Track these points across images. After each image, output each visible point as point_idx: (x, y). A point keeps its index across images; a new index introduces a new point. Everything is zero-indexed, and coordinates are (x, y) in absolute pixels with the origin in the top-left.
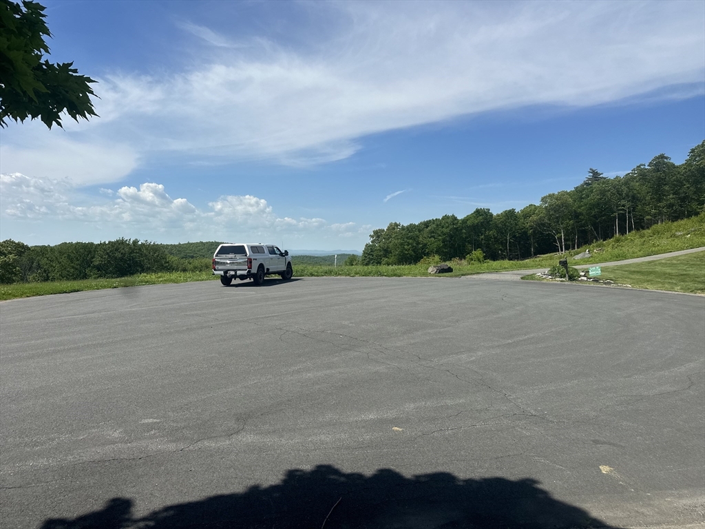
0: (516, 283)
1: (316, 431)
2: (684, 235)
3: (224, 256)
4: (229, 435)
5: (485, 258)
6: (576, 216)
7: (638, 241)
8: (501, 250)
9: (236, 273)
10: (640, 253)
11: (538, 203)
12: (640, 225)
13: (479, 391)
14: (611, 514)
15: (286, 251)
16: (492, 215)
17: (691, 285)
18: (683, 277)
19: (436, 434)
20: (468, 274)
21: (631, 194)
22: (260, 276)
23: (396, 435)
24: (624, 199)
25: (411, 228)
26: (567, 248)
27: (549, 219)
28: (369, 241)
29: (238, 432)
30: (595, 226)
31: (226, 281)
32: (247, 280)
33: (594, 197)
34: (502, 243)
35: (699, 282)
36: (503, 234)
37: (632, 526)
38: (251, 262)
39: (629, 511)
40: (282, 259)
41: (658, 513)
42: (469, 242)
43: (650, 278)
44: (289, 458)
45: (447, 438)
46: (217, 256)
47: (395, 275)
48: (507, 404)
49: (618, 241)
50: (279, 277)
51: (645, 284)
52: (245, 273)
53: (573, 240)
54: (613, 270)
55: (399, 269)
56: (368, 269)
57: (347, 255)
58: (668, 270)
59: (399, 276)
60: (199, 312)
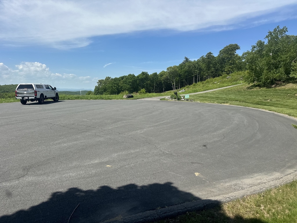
0: (158, 101)
1: (67, 171)
2: (217, 83)
3: (22, 90)
4: (18, 178)
5: (146, 92)
6: (180, 76)
7: (201, 85)
8: (152, 89)
9: (28, 98)
10: (202, 90)
11: (166, 70)
12: (202, 79)
13: (145, 145)
14: (201, 194)
15: (55, 88)
16: (148, 75)
17: (220, 101)
18: (217, 98)
19: (126, 166)
20: (140, 98)
21: (199, 67)
22: (42, 99)
23: (108, 169)
24: (196, 69)
25: (116, 79)
26: (176, 89)
27: (170, 77)
28: (97, 85)
29: (23, 176)
30: (186, 80)
31: (24, 102)
32: (35, 102)
33: (186, 68)
34: (152, 86)
35: (223, 100)
36: (153, 82)
37: (209, 197)
38: (36, 93)
39: (207, 191)
40: (53, 91)
41: (218, 190)
42: (140, 86)
43: (206, 99)
44: (52, 186)
45: (131, 168)
46: (17, 89)
47: (109, 99)
48: (157, 150)
49: (194, 85)
50: (53, 100)
51: (204, 101)
52: (33, 98)
53: (178, 86)
54: (193, 96)
55: (111, 96)
56: (96, 96)
57: (87, 91)
58: (212, 96)
59: (111, 99)
60: (7, 117)
